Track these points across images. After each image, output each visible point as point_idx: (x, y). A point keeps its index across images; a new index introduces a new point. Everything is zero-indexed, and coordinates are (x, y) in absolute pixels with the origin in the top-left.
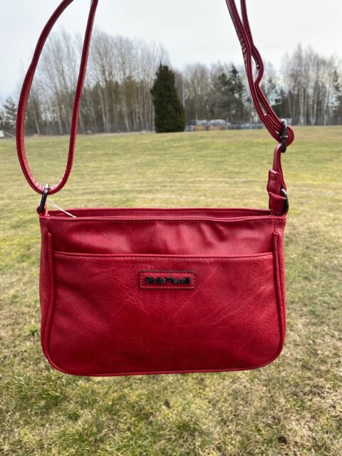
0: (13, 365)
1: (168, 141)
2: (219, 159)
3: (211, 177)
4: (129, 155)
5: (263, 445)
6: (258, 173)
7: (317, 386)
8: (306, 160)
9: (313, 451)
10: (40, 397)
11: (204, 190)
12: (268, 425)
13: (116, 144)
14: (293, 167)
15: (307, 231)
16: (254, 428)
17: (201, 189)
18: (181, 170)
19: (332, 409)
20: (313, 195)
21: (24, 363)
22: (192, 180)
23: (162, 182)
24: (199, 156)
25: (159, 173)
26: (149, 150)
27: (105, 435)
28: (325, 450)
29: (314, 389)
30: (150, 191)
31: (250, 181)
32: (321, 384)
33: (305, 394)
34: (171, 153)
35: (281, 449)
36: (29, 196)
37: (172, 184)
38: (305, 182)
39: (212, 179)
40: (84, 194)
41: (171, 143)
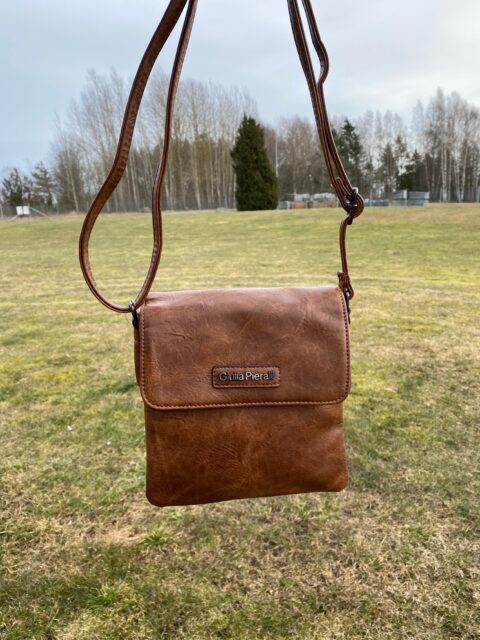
1: (252, 222)
2: (323, 247)
3: (308, 273)
4: (196, 241)
6: (379, 269)
8: (451, 249)
13: (179, 225)
14: (430, 260)
15: (453, 360)
18: (266, 262)
20: (461, 302)
22: (280, 276)
23: (236, 279)
24: (294, 243)
25: (234, 267)
26: (225, 234)
31: (366, 280)
34: (256, 239)
36: (42, 296)
37: (251, 283)
38: (449, 283)
39: (310, 276)
41: (256, 224)
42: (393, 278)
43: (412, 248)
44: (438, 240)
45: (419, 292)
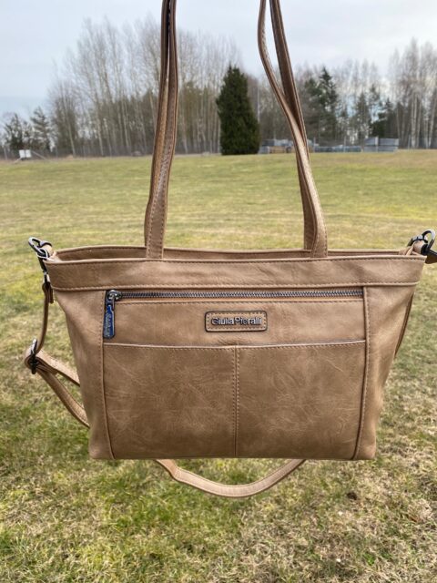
0: (45, 409)
1: (236, 165)
3: (288, 210)
4: (187, 182)
5: (329, 500)
6: (350, 206)
7: (399, 444)
8: (414, 191)
9: (387, 507)
10: (77, 440)
11: (279, 225)
12: (337, 480)
14: (396, 200)
16: (319, 482)
17: (276, 223)
18: (252, 201)
19: (415, 468)
21: (57, 407)
22: (264, 213)
23: (226, 215)
24: (275, 184)
25: (224, 205)
26: (212, 176)
27: (149, 482)
28: (401, 508)
29: (395, 447)
30: (210, 226)
31: (339, 215)
32: (403, 441)
33: (383, 451)
34: (241, 180)
35: (349, 505)
36: (61, 228)
37: (239, 218)
38: (410, 218)
39: (290, 212)
40: (129, 227)
41: (240, 167)
42: (362, 214)
43: (379, 189)
44: (402, 183)
45: (383, 225)
